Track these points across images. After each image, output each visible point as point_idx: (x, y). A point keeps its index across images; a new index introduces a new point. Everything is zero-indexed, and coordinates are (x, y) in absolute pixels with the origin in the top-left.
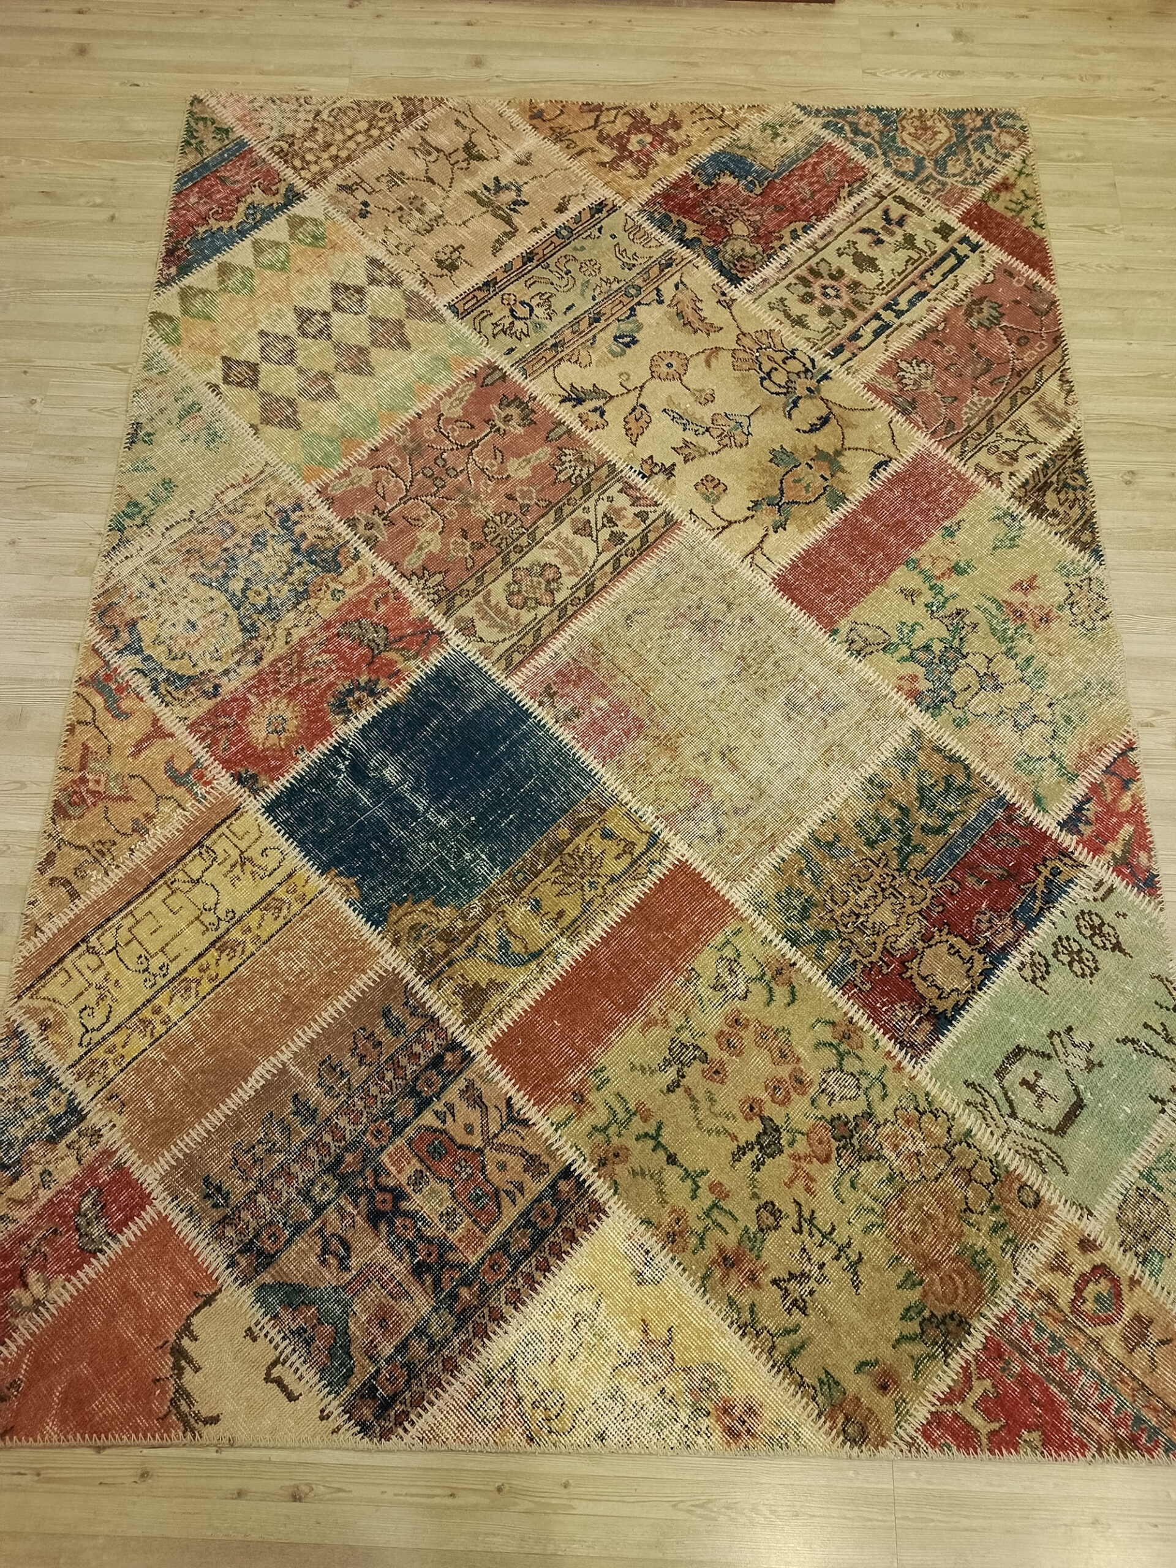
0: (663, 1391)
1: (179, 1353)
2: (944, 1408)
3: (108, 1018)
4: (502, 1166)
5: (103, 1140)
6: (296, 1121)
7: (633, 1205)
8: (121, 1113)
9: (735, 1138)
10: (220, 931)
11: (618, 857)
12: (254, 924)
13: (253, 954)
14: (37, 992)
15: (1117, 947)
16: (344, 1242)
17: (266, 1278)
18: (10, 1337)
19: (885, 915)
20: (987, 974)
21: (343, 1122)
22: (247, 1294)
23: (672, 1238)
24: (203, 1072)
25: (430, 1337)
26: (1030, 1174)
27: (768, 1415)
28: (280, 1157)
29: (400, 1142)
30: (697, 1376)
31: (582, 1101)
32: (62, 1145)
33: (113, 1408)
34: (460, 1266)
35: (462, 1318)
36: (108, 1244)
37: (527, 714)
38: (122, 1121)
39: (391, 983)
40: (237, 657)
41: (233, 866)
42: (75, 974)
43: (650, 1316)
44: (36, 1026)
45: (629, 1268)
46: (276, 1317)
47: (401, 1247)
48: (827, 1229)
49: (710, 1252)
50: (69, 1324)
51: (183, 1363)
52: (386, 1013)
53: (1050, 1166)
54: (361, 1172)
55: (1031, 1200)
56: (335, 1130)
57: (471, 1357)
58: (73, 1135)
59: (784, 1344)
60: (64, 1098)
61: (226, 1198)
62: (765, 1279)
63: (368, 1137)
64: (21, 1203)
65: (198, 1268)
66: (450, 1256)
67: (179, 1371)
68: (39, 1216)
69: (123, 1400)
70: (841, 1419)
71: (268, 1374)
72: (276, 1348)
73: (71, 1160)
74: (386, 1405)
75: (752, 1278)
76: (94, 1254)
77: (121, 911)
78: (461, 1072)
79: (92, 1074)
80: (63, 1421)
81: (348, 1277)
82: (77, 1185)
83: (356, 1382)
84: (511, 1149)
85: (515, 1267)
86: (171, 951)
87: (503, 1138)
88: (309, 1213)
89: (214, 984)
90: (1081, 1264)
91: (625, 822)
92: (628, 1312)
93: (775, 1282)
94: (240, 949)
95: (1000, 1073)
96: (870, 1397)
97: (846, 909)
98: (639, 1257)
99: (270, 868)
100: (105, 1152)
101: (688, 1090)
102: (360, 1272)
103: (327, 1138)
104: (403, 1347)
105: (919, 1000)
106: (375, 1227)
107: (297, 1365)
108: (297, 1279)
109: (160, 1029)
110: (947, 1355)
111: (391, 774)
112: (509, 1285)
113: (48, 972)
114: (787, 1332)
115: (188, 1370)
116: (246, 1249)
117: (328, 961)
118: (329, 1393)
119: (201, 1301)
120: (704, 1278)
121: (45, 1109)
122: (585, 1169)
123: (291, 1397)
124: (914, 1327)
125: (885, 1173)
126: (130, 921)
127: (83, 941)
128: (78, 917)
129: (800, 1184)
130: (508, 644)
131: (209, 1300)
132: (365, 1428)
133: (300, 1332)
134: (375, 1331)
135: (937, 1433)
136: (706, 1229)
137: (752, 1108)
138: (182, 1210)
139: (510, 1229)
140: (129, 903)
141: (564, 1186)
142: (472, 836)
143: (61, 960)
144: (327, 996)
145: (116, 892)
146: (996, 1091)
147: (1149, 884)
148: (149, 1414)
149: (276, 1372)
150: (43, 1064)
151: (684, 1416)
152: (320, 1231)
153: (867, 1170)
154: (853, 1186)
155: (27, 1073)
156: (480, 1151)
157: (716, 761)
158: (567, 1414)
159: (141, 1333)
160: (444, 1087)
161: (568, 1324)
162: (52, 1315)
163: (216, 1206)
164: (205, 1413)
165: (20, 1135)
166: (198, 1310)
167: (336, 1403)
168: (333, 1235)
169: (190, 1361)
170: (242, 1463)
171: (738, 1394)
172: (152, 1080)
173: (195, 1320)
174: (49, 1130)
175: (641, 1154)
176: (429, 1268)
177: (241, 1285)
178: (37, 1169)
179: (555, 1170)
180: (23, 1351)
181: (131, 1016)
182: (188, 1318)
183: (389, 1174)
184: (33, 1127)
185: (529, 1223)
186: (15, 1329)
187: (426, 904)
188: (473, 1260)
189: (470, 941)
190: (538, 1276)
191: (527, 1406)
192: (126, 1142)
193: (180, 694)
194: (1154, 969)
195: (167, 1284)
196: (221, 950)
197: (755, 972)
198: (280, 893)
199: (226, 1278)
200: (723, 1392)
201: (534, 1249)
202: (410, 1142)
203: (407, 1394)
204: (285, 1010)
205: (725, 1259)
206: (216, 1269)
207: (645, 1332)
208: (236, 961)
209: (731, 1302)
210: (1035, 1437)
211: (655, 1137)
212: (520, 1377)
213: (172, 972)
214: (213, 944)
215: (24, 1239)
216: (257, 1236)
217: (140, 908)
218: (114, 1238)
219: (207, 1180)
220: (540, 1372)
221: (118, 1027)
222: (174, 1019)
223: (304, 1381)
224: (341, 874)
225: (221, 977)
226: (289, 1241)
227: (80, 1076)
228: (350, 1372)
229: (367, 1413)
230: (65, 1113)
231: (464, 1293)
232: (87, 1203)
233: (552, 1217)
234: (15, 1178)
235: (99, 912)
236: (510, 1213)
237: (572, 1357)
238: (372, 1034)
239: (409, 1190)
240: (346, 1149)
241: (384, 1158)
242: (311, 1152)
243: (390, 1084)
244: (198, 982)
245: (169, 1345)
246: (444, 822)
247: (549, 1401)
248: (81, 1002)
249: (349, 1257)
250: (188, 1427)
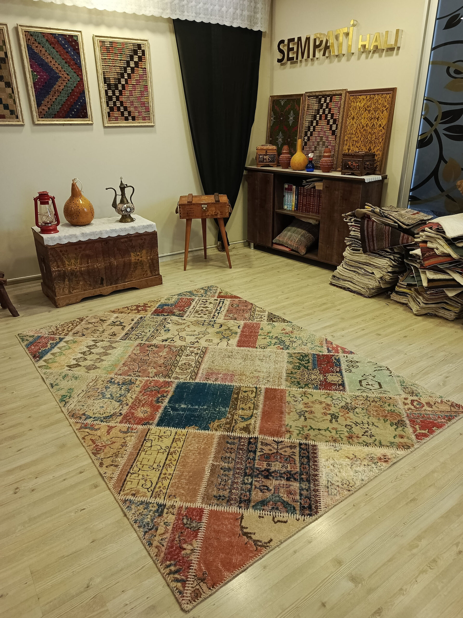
0: (365, 465)
1: (246, 534)
2: (416, 433)
3: (152, 483)
4: (285, 451)
5: (176, 506)
6: (227, 473)
7: (321, 441)
8: (176, 498)
9: (327, 420)
10: (167, 452)
11: (252, 394)
12: (176, 446)
13: (181, 451)
14: (124, 489)
15: (357, 362)
16: (264, 486)
17: (252, 504)
18: (192, 563)
19: (313, 377)
20: (342, 375)
21: (239, 466)
22: (251, 510)
23: (335, 441)
24: (191, 477)
25: (305, 489)
26: (385, 395)
27: (388, 454)
28: (230, 481)
29: (256, 461)
30: (368, 458)
31: (290, 432)
32: (165, 515)
33: (240, 558)
34: (297, 473)
35: (308, 481)
36: (201, 525)
37: (206, 384)
38: (178, 499)
39: (223, 437)
40: (121, 407)
41: (159, 439)
42: (132, 480)
43: (347, 455)
44: (130, 496)
45: (333, 451)
46: (263, 510)
47: (279, 478)
48: (361, 422)
49: (345, 439)
50: (207, 548)
51: (249, 535)
52: (228, 443)
53: (386, 393)
54: (254, 471)
55: (389, 398)
56: (238, 469)
57: (318, 486)
58: (166, 510)
59: (377, 443)
60: (155, 505)
61: (224, 496)
62: (360, 435)
63: (248, 465)
64: (164, 533)
65: (232, 514)
66: (292, 473)
67: (251, 538)
68: (173, 533)
69: (241, 554)
70: (402, 447)
71: (274, 521)
72: (270, 515)
73: (171, 516)
74: (310, 507)
75: (358, 437)
76: (199, 529)
77: (134, 462)
78: (257, 442)
79: (159, 495)
80: (228, 570)
81: (273, 491)
82: (178, 519)
83: (298, 508)
84: (283, 448)
85: (309, 465)
86: (157, 461)
87: (280, 447)
88: (249, 486)
89: (176, 461)
90: (409, 401)
91: (247, 388)
92: (341, 457)
93: (363, 435)
94: (176, 451)
95: (361, 386)
96: (401, 440)
97: (306, 379)
98: (332, 447)
99: (169, 434)
100: (179, 508)
101: (309, 418)
102: (274, 489)
103: (238, 471)
104: (301, 495)
105: (335, 384)
106: (269, 479)
107: (279, 515)
108: (261, 499)
109: (170, 477)
110: (406, 427)
111: (183, 406)
112: (311, 469)
113: (123, 484)
114: (375, 441)
115: (252, 536)
116: (240, 502)
117: (203, 442)
118: (294, 515)
119: (240, 519)
120: (349, 443)
121: (151, 510)
122: (304, 441)
123: (285, 522)
124: (395, 427)
125: (361, 409)
126: (138, 463)
127: (128, 473)
128: (122, 470)
129: (348, 419)
130: (189, 376)
131: (242, 518)
132: (310, 515)
133: (273, 508)
134: (291, 496)
135: (420, 438)
136: (340, 436)
137: (325, 414)
138: (215, 506)
139: (300, 460)
140: (135, 460)
141: (302, 446)
142: (215, 406)
143: (125, 480)
144: (209, 447)
145: (129, 459)
146: (364, 388)
147: (351, 353)
148: (252, 552)
149: (276, 520)
150: (141, 501)
151: (373, 465)
152: (256, 487)
153: (357, 410)
154: (358, 414)
155: (138, 505)
156: (277, 452)
157: (255, 372)
158: (351, 481)
159: (229, 537)
160: (256, 446)
161: (332, 467)
162: (200, 550)
163: (223, 500)
164: (266, 541)
165: (149, 520)
166: (241, 522)
167: (298, 515)
168: (260, 486)
169: (251, 533)
170: (288, 545)
171: (379, 455)
172: (178, 486)
173: (243, 524)
174: (157, 514)
175: (312, 433)
176: (290, 478)
177: (247, 509)
178: (162, 524)
179: (298, 446)
180: (199, 565)
181: (158, 479)
182: (240, 525)
183: (261, 468)
184: (151, 516)
185: (303, 457)
186: (192, 560)
187: (216, 421)
188: (298, 470)
189: (234, 421)
190: (316, 463)
191: (341, 486)
192: (183, 502)
193: (111, 419)
194: (366, 362)
195: (227, 522)
196: (172, 454)
197: (300, 395)
198: (176, 437)
199: (241, 511)
200: (375, 457)
201: (309, 460)
202: (259, 460)
203: (312, 502)
204: (201, 455)
205: (349, 438)
206: (237, 511)
207: (349, 458)
208: (178, 454)
209: (359, 443)
210: (435, 428)
211: (312, 428)
212: (333, 482)
213: (162, 465)
214: (168, 454)
215: (173, 541)
216: (240, 498)
217: (140, 458)
218: (201, 523)
219: (214, 496)
220: (336, 478)
221: (157, 483)
222: (172, 473)
223: (285, 517)
224: (189, 427)
225: (177, 459)
226: (250, 494)
227: (155, 497)
228: (294, 508)
229: (307, 512)
230: (159, 508)
231: (303, 476)
232: (185, 521)
233: (306, 453)
234: (157, 529)
235: (128, 465)
236: (297, 458)
237: (340, 472)
238: (228, 448)
239: (269, 468)
240: (245, 470)
241: (256, 466)
242: (237, 476)
243: (242, 453)
244: (172, 463)
245: (241, 534)
246: (205, 407)
247: (344, 482)
248: (140, 484)
249: (268, 488)
250: (265, 547)
